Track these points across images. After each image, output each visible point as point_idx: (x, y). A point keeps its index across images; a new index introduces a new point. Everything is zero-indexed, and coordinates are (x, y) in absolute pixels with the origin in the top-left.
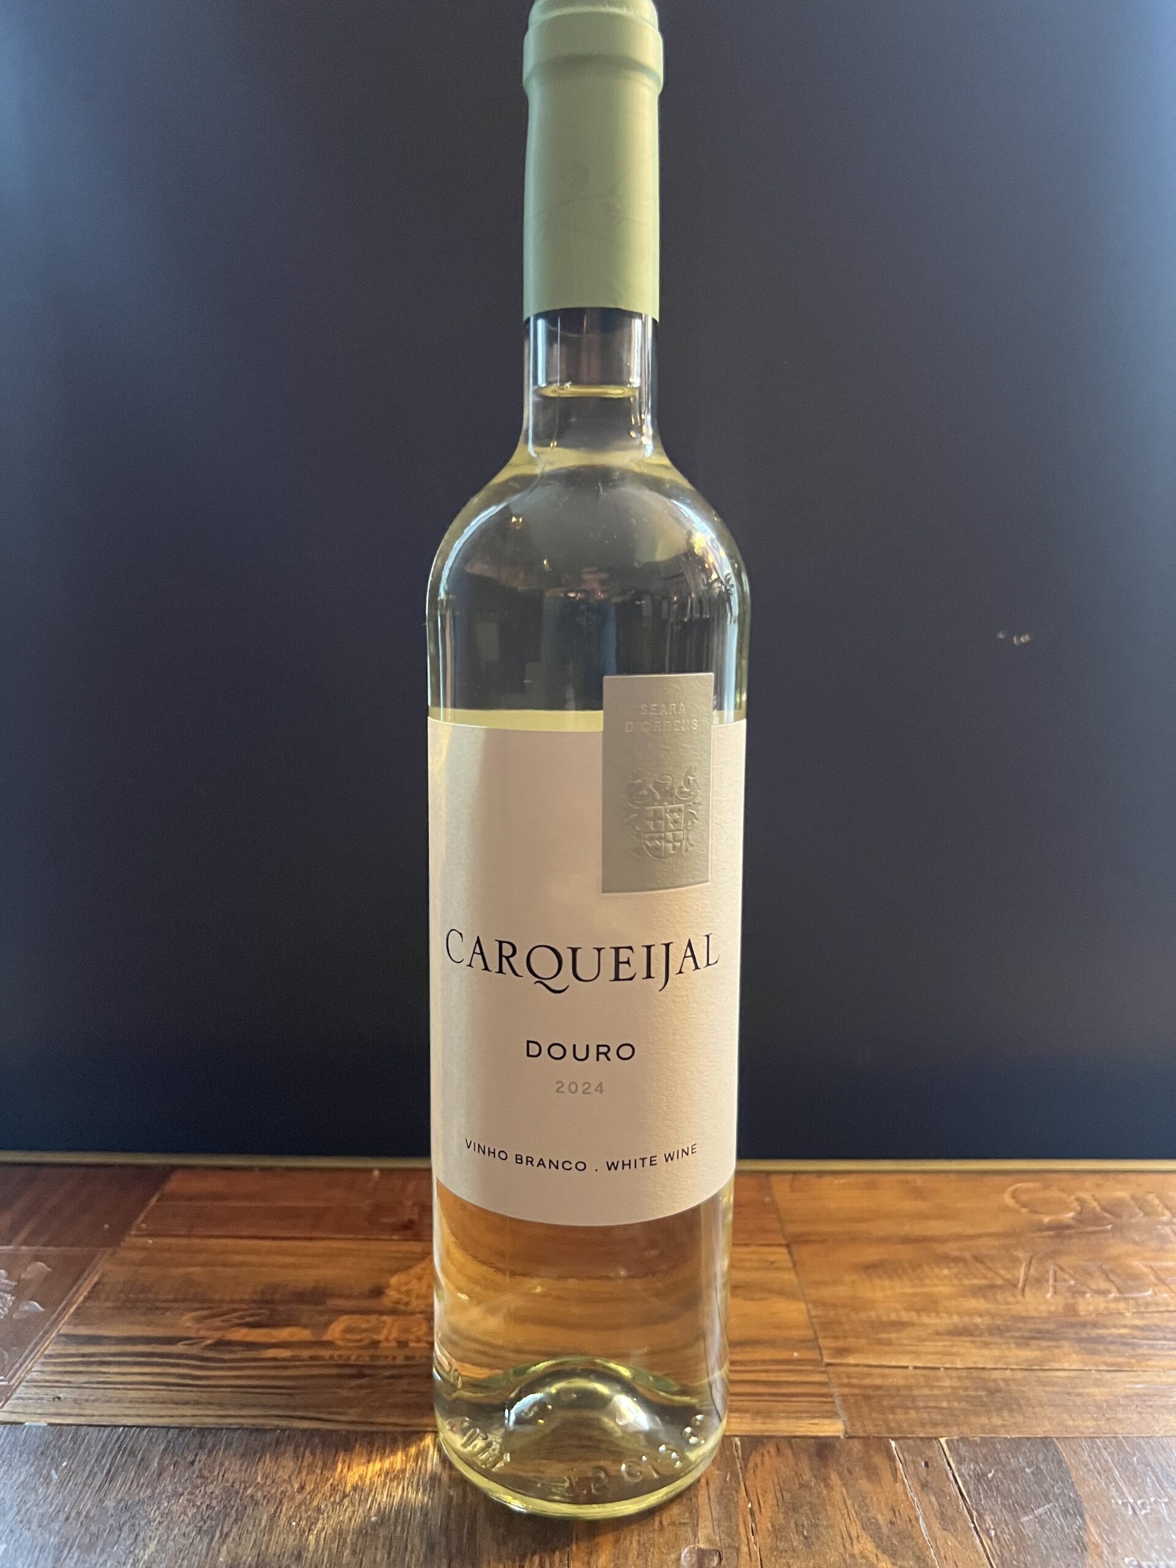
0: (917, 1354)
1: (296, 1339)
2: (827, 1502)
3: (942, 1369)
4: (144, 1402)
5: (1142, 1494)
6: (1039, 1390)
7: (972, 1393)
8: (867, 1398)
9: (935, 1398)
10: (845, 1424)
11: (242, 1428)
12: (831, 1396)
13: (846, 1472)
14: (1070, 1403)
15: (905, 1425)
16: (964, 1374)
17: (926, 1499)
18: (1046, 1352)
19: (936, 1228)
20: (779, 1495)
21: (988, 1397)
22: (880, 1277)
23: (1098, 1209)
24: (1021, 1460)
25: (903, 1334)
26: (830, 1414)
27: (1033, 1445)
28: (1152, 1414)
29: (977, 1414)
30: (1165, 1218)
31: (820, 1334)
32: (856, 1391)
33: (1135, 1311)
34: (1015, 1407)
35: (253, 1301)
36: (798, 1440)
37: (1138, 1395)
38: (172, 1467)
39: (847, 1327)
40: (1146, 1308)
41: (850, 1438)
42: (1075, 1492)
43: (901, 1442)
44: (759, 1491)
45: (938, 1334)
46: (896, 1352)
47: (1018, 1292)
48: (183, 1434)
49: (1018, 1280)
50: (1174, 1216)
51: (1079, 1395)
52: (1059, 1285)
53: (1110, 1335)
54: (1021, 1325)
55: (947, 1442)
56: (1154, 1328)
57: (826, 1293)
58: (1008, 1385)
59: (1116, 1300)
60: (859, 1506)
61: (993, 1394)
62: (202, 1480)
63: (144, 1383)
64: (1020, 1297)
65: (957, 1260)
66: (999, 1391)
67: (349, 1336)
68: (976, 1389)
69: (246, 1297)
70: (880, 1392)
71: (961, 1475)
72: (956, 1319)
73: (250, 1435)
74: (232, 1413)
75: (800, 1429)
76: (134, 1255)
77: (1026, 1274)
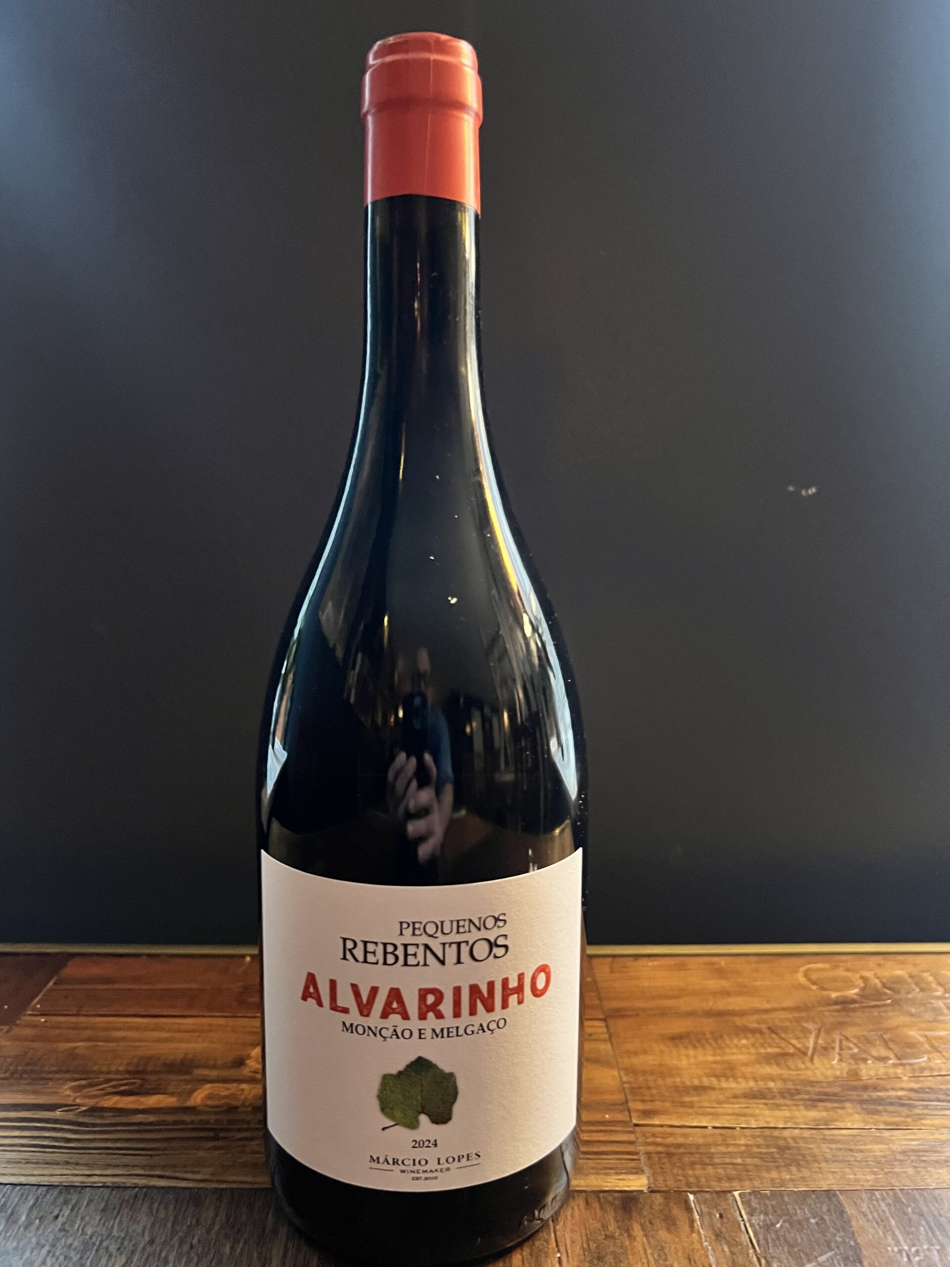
0: (715, 1115)
1: (163, 1105)
2: (629, 1252)
3: (738, 1129)
4: (19, 1162)
5: (916, 1242)
6: (825, 1147)
7: (764, 1150)
8: (670, 1155)
9: (731, 1154)
10: (648, 1178)
11: (105, 1186)
12: (637, 1153)
13: (647, 1223)
14: (852, 1159)
15: (703, 1180)
16: (757, 1132)
17: (720, 1248)
18: (831, 1113)
19: (737, 1003)
20: (585, 1245)
21: (778, 1153)
22: (686, 1048)
23: (879, 985)
24: (807, 1212)
25: (705, 1097)
26: (634, 1171)
27: (817, 1197)
28: (924, 1167)
29: (768, 1170)
30: (939, 994)
31: (630, 1097)
32: (660, 1149)
33: (911, 1075)
34: (803, 1163)
35: (128, 1072)
36: (605, 1194)
37: (913, 1151)
38: (37, 1222)
39: (654, 1091)
40: (921, 1073)
41: (652, 1192)
42: (855, 1241)
43: (698, 1195)
44: (568, 1242)
45: (735, 1097)
46: (697, 1114)
47: (807, 1059)
48: (51, 1192)
49: (808, 1048)
50: (946, 991)
51: (861, 1151)
52: (843, 1053)
53: (889, 1097)
54: (809, 1089)
55: (740, 1195)
56: (927, 1090)
57: (637, 1061)
58: (797, 1143)
59: (895, 1065)
60: (659, 1256)
61: (783, 1150)
62: (63, 1233)
63: (23, 1145)
64: (809, 1064)
65: (754, 1031)
66: (789, 1148)
67: (210, 1103)
68: (768, 1146)
69: (121, 1068)
70: (682, 1150)
71: (752, 1225)
72: (752, 1084)
73: (112, 1190)
74: (98, 1172)
75: (608, 1184)
76: (29, 1032)
77: (816, 1043)
